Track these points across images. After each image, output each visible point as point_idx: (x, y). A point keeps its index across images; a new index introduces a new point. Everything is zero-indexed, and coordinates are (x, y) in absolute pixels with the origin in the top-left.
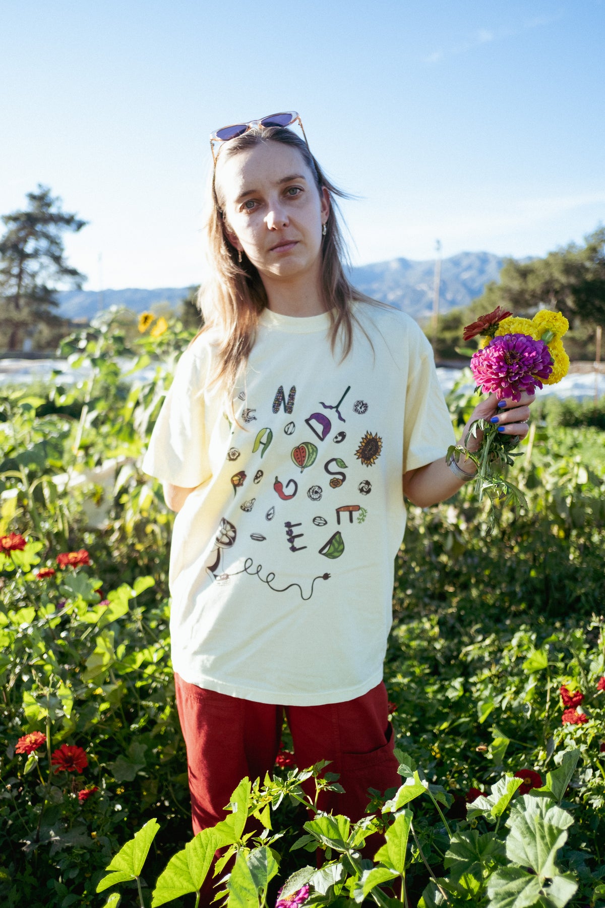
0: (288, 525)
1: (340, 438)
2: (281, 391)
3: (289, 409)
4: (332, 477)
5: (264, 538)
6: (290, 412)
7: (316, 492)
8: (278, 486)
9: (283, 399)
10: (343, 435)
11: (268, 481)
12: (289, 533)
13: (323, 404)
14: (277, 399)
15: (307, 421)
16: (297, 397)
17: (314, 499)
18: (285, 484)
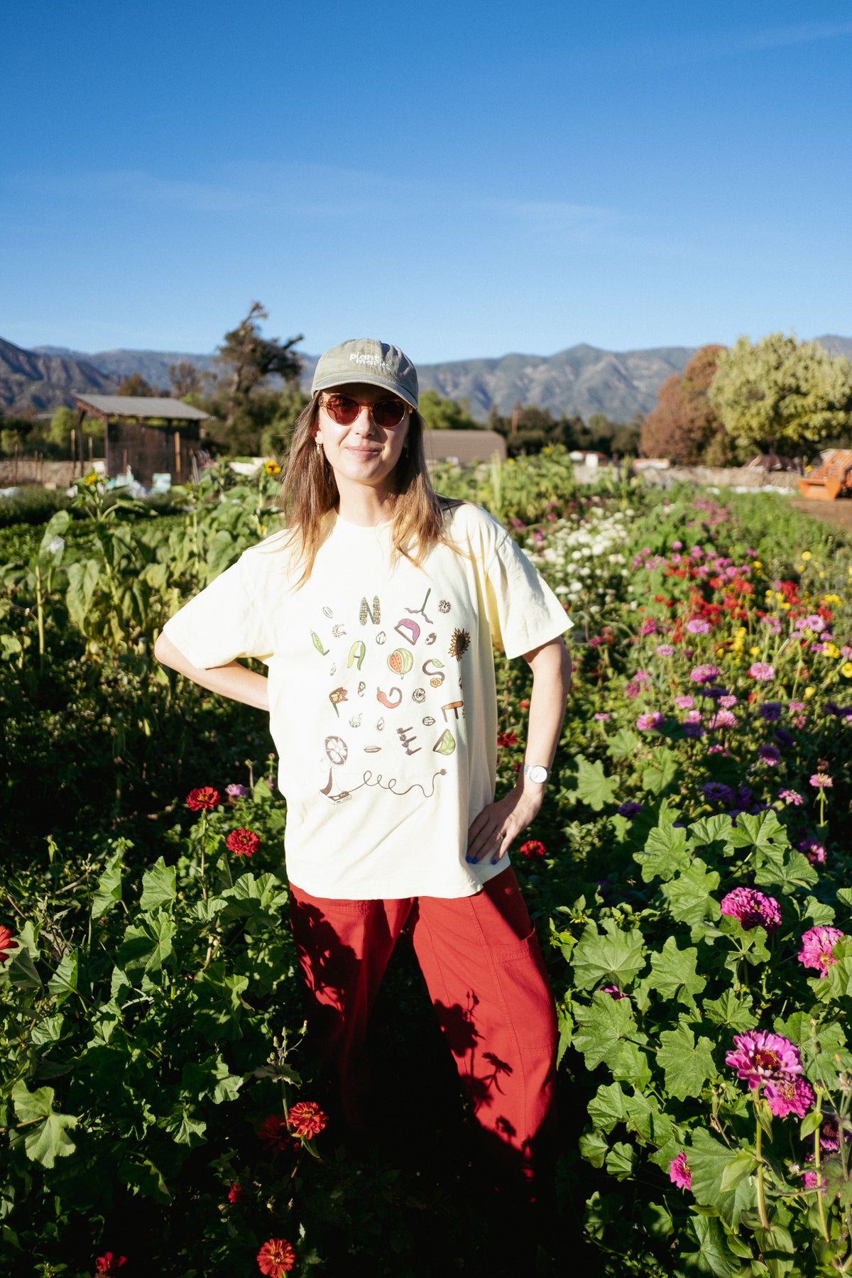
0: (400, 731)
1: (431, 640)
2: (365, 604)
3: (376, 620)
4: (432, 677)
5: (379, 749)
6: (378, 623)
7: (420, 695)
8: (380, 696)
9: (368, 610)
10: (433, 636)
11: (371, 692)
12: (403, 738)
13: (408, 609)
14: (363, 611)
15: (396, 628)
16: (381, 606)
17: (419, 702)
18: (387, 694)
